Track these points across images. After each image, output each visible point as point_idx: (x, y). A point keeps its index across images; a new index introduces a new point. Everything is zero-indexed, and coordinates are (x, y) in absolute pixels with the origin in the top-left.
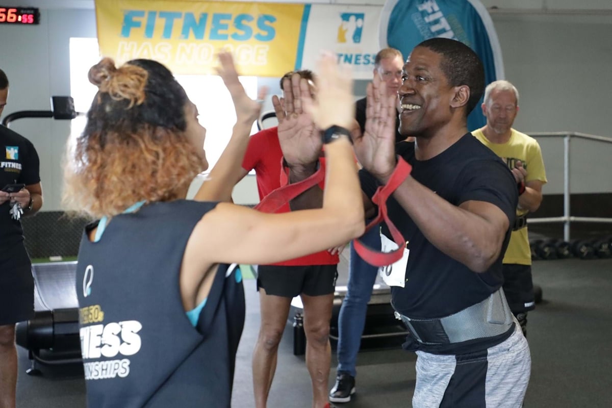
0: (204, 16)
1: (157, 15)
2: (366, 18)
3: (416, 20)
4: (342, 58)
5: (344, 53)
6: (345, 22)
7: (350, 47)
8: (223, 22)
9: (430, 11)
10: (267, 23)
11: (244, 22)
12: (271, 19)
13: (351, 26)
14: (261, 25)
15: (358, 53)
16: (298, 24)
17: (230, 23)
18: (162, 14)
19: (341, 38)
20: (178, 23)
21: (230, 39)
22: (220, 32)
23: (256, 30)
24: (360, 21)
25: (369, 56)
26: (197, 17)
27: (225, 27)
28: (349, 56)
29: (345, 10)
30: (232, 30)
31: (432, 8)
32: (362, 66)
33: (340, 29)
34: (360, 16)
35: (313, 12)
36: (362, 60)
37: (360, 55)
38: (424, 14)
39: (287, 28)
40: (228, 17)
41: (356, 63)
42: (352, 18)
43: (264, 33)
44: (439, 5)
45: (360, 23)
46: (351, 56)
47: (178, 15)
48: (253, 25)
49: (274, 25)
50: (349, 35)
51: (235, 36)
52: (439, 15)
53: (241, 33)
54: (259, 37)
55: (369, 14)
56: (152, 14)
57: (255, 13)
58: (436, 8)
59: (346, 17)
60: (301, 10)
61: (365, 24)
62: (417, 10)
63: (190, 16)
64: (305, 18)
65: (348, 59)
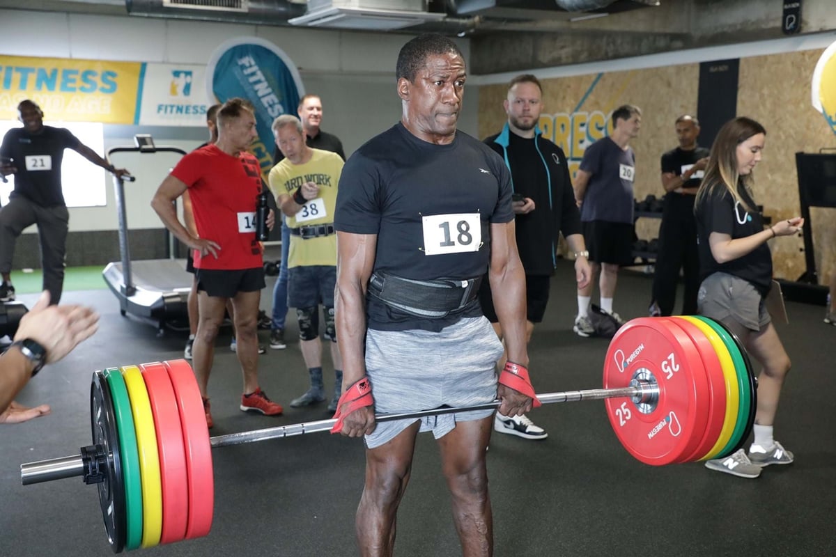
0: (55, 72)
1: (14, 70)
2: (194, 75)
3: (236, 73)
4: (175, 109)
5: (176, 103)
6: (176, 78)
7: (181, 99)
8: (71, 76)
9: (247, 65)
10: (110, 78)
11: (90, 77)
12: (113, 75)
13: (182, 81)
14: (104, 80)
15: (188, 104)
16: (136, 80)
17: (78, 77)
18: (18, 69)
19: (173, 91)
20: (32, 77)
21: (78, 91)
22: (70, 85)
23: (100, 84)
24: (189, 78)
25: (197, 106)
26: (49, 72)
27: (73, 81)
28: (180, 107)
29: (176, 68)
30: (79, 83)
31: (249, 62)
32: (192, 115)
33: (172, 83)
34: (188, 73)
35: (149, 69)
36: (191, 110)
37: (190, 106)
38: (243, 67)
39: (127, 83)
40: (76, 72)
41: (187, 112)
42: (182, 75)
43: (107, 87)
44: (255, 61)
45: (189, 79)
46: (182, 107)
47: (32, 70)
48: (98, 79)
49: (116, 80)
50: (180, 89)
51: (82, 89)
52: (255, 68)
53: (87, 86)
54: (103, 90)
55: (197, 72)
56: (9, 69)
57: (99, 69)
58: (253, 62)
59: (177, 74)
60: (139, 68)
61: (194, 80)
62: (237, 64)
63: (42, 71)
64: (142, 75)
65: (180, 109)
